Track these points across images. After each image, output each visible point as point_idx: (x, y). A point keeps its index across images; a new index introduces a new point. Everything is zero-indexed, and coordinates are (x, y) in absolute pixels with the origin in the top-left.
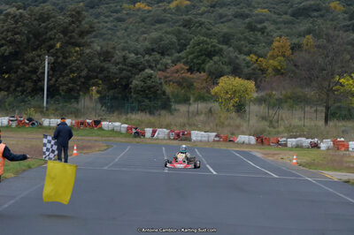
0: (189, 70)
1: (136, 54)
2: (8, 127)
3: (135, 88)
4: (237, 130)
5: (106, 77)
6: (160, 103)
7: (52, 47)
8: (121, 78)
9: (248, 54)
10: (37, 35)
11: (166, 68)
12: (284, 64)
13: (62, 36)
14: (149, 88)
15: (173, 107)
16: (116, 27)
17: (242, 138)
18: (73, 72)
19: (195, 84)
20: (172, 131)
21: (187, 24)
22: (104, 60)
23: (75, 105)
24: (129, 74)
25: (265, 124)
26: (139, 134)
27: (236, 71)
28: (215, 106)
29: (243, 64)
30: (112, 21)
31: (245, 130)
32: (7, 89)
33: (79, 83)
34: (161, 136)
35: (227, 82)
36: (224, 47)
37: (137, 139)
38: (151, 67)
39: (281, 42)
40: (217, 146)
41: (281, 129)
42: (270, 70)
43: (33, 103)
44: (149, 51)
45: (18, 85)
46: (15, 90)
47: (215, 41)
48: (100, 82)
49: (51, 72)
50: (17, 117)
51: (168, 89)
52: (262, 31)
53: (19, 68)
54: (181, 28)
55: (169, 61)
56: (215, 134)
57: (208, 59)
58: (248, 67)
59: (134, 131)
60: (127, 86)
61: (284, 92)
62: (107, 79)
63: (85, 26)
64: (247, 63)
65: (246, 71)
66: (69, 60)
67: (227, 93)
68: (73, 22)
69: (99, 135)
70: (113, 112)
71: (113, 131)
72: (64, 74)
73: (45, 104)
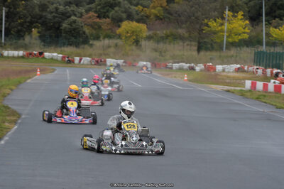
0: (99, 17)
3: (64, 29)
4: (138, 58)
5: (44, 22)
6: (81, 40)
8: (54, 23)
9: (136, 5)
11: (82, 15)
12: (162, 12)
14: (74, 29)
15: (91, 42)
18: (20, 18)
19: (102, 27)
20: (93, 59)
22: (42, 10)
23: (22, 41)
24: (60, 20)
25: (156, 55)
26: (71, 62)
27: (130, 17)
29: (134, 13)
31: (143, 58)
33: (25, 26)
34: (86, 62)
35: (128, 26)
37: (70, 65)
38: (75, 15)
41: (168, 57)
44: (68, 4)
48: (39, 25)
51: (87, 30)
55: (83, 11)
56: (122, 61)
57: (110, 9)
58: (138, 14)
59: (67, 59)
60: (58, 28)
61: (164, 32)
62: (44, 24)
64: (137, 11)
65: (136, 17)
66: (18, 10)
69: (42, 62)
70: (51, 46)
71: (52, 59)
72: (15, 20)
73: (3, 41)
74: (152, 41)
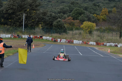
0: (73, 19)
1: (55, 13)
2: (10, 38)
3: (54, 25)
4: (89, 40)
6: (63, 31)
7: (26, 10)
8: (50, 22)
9: (93, 14)
10: (21, 6)
11: (65, 18)
12: (106, 17)
13: (29, 7)
14: (59, 25)
15: (68, 31)
16: (48, 4)
17: (91, 43)
18: (33, 19)
19: (75, 24)
20: (67, 40)
21: (73, 3)
22: (44, 15)
23: (34, 31)
24: (53, 20)
25: (99, 38)
26: (56, 41)
27: (89, 20)
28: (82, 32)
29: (92, 17)
30: (47, 2)
31: (92, 40)
32: (10, 25)
33: (35, 23)
34: (63, 42)
35: (86, 24)
36: (85, 11)
37: (55, 43)
38: (60, 18)
39: (105, 10)
40: (82, 45)
41: (105, 40)
42: (101, 20)
43: (19, 30)
44: (59, 12)
45: (14, 23)
46: (13, 25)
47: (82, 9)
48: (42, 23)
49: (25, 19)
50: (14, 35)
51: (66, 26)
52: (98, 6)
53: (14, 18)
54: (71, 5)
55: (66, 16)
56: (82, 41)
57: (79, 15)
58: (93, 18)
59: (54, 40)
60: (51, 24)
61: (106, 27)
62: (45, 22)
63: (37, 3)
64: (93, 17)
65: (93, 19)
66: (32, 15)
67: (86, 27)
68: (33, 2)
69: (42, 41)
70: (47, 33)
71: (47, 39)
72: (30, 20)
73: (23, 30)
74: (99, 32)
